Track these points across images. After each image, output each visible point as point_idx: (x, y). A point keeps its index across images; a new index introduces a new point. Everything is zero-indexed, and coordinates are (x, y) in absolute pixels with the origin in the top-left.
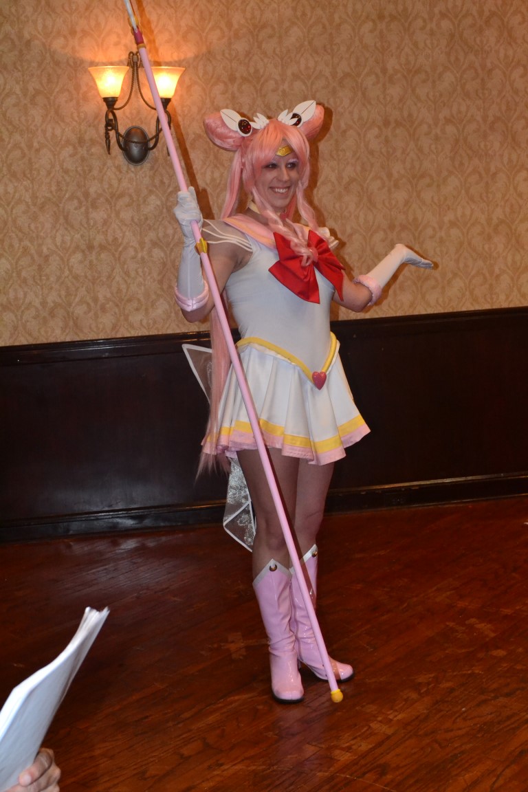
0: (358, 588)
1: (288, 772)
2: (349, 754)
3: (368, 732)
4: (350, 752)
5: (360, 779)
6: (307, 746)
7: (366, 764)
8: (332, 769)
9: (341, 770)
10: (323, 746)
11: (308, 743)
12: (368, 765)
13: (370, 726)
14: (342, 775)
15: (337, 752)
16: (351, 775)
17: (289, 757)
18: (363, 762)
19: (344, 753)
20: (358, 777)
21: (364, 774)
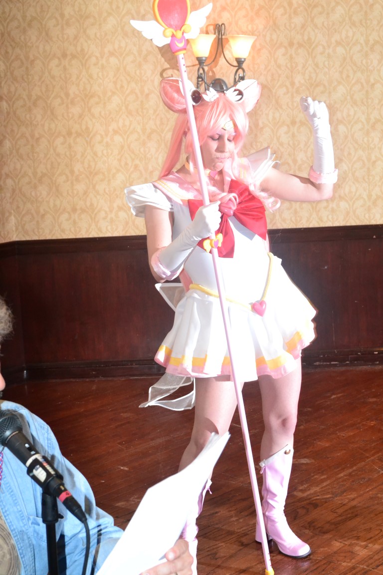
0: (372, 425)
1: (321, 560)
2: (366, 551)
3: (380, 535)
4: (367, 549)
5: (375, 570)
6: (335, 542)
7: (379, 559)
8: (353, 561)
9: (360, 563)
10: (346, 543)
11: (336, 540)
12: (381, 560)
13: (381, 530)
14: (361, 566)
15: (357, 548)
16: (368, 566)
17: (322, 549)
18: (376, 557)
19: (362, 549)
20: (373, 569)
21: (378, 566)
